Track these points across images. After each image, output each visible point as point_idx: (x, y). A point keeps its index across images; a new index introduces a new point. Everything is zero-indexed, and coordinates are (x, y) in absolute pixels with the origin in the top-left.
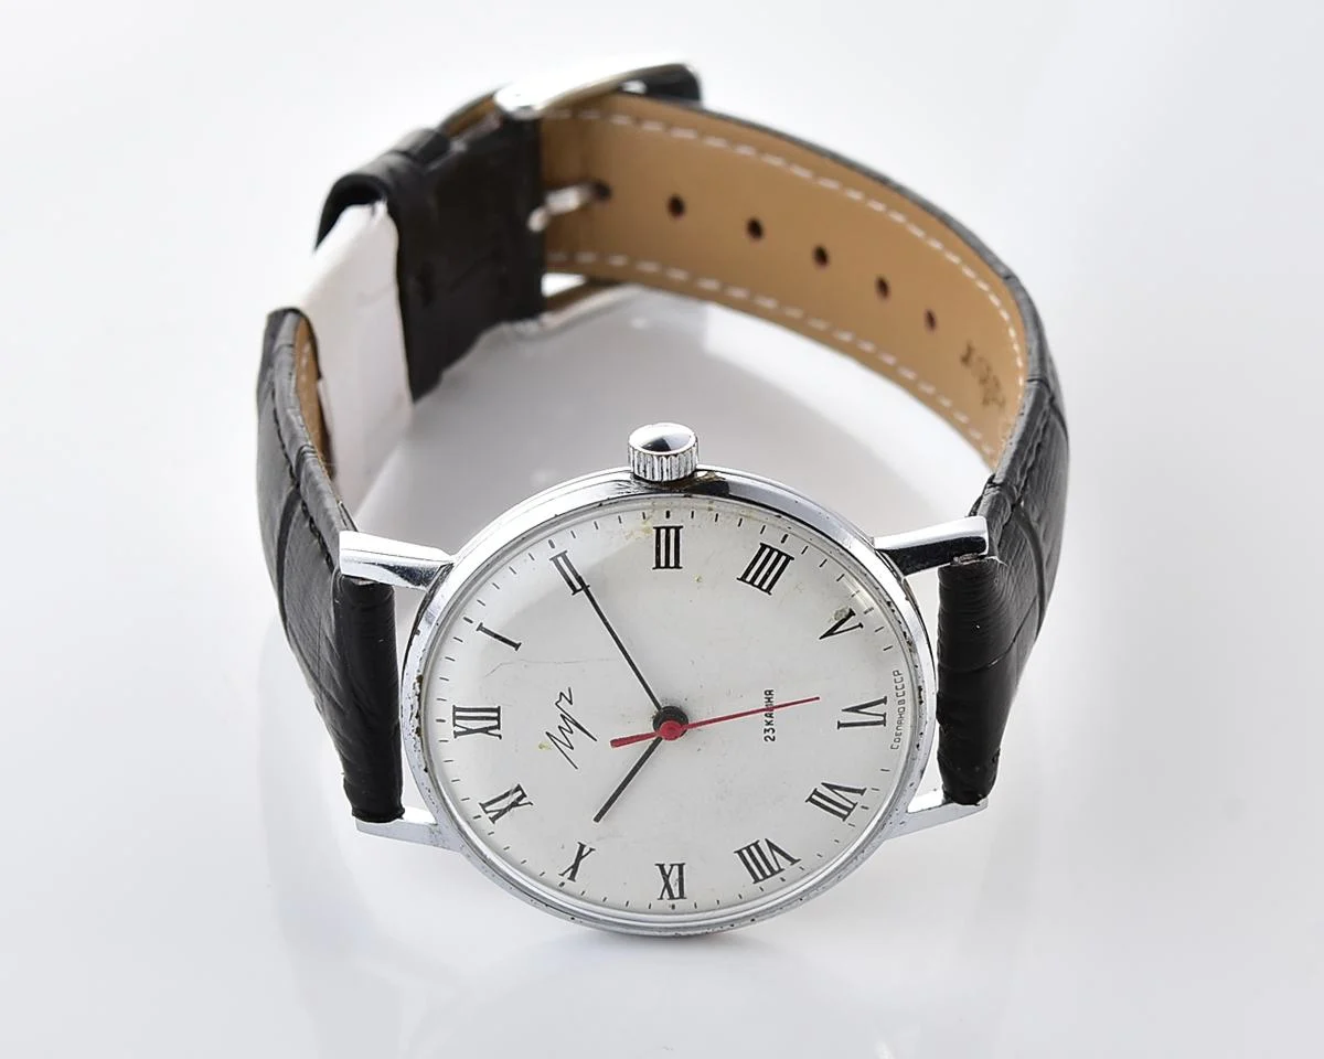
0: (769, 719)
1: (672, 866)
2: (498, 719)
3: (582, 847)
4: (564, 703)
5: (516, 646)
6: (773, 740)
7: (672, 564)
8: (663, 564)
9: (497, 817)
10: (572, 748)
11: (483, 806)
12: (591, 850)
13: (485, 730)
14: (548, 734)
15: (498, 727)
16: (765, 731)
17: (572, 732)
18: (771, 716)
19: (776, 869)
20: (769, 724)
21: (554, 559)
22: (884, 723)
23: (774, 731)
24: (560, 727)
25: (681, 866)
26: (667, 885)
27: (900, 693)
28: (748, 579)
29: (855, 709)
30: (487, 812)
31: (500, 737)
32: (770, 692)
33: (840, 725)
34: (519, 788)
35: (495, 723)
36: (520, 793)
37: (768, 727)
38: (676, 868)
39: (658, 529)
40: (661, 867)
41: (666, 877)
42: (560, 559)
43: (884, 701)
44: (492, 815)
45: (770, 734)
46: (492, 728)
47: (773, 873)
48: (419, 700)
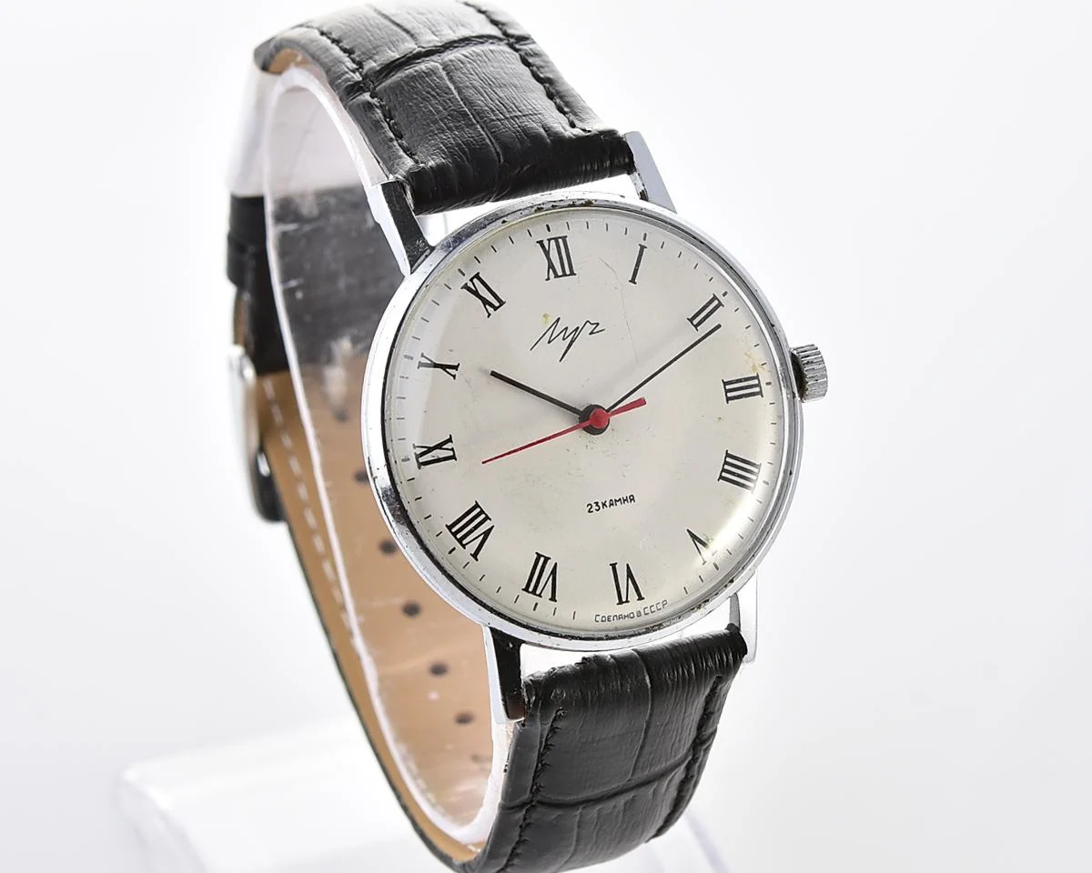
0: (607, 504)
1: (452, 449)
2: (565, 275)
3: (456, 368)
4: (589, 328)
5: (633, 281)
6: (589, 512)
7: (729, 395)
8: (728, 387)
9: (469, 289)
10: (549, 342)
11: (477, 276)
12: (454, 376)
13: (551, 266)
14: (558, 320)
15: (557, 276)
16: (597, 503)
17: (564, 339)
18: (611, 505)
19: (464, 542)
20: (604, 504)
21: (715, 298)
22: (621, 602)
23: (597, 510)
24: (566, 328)
25: (453, 457)
26: (430, 450)
27: (647, 611)
28: (728, 459)
29: (630, 575)
30: (471, 280)
31: (548, 279)
32: (633, 499)
33: (613, 566)
34: (502, 303)
35: (560, 273)
36: (497, 304)
37: (600, 504)
38: (451, 453)
39: (757, 377)
40: (450, 440)
41: (439, 446)
42: (716, 302)
43: (640, 598)
44: (470, 285)
45: (595, 507)
46: (555, 271)
47: (460, 541)
48: (570, 206)
